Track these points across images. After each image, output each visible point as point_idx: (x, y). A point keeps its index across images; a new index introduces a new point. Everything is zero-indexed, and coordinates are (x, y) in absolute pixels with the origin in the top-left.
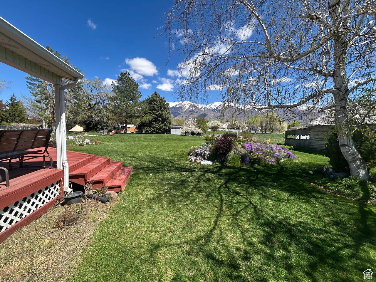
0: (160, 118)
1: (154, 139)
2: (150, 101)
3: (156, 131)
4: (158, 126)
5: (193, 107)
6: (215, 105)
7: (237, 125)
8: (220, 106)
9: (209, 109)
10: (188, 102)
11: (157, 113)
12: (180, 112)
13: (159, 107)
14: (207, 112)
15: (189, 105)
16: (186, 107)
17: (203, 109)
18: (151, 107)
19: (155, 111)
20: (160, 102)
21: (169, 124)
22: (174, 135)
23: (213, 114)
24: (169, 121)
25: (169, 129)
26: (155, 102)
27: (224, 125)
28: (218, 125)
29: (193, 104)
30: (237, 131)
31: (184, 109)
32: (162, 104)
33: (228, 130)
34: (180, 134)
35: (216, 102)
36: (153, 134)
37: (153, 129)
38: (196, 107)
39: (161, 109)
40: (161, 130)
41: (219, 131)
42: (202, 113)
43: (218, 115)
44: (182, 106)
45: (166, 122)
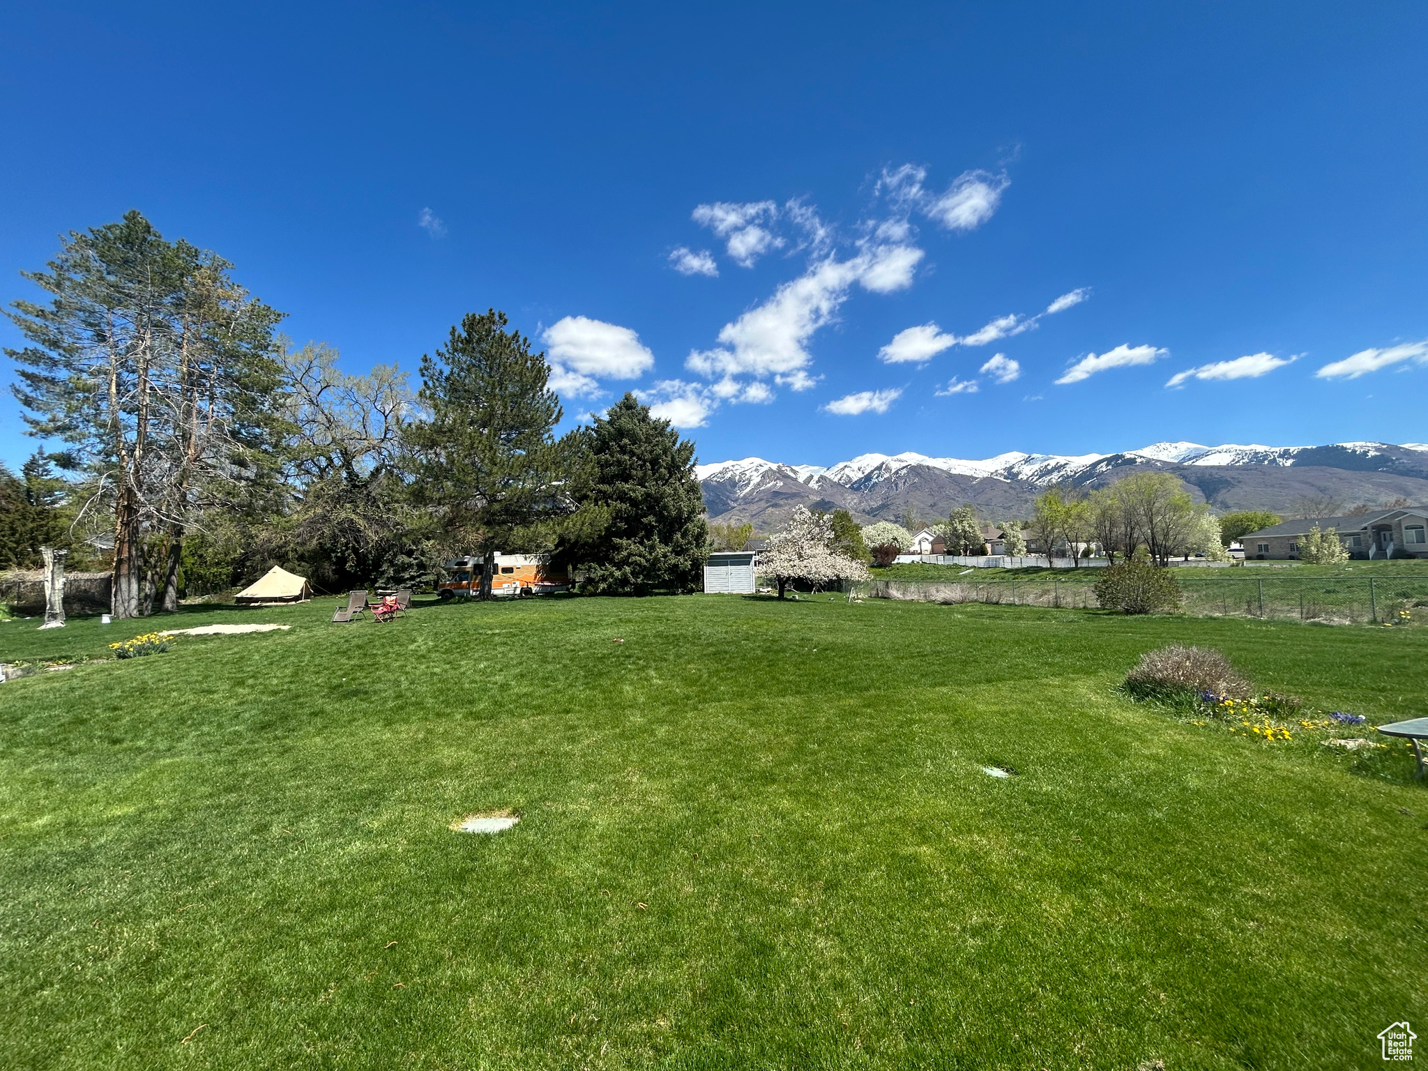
0: (651, 518)
2: (603, 440)
3: (633, 580)
4: (640, 556)
5: (778, 479)
6: (859, 465)
7: (976, 537)
8: (879, 468)
9: (839, 484)
10: (758, 461)
11: (634, 491)
12: (728, 497)
13: (645, 461)
14: (831, 496)
15: (762, 470)
16: (750, 480)
17: (813, 485)
18: (608, 464)
19: (627, 482)
20: (648, 441)
21: (698, 546)
22: (722, 595)
23: (853, 499)
24: (697, 530)
25: (698, 569)
26: (626, 441)
27: (917, 540)
28: (895, 539)
29: (774, 467)
30: (980, 561)
31: (741, 488)
32: (659, 451)
33: (941, 560)
34: (752, 590)
35: (862, 454)
36: (617, 599)
37: (618, 574)
38: (788, 477)
39: (654, 474)
40: (659, 577)
41: (902, 565)
42: (811, 497)
43: (874, 504)
44: (737, 478)
45: (679, 536)
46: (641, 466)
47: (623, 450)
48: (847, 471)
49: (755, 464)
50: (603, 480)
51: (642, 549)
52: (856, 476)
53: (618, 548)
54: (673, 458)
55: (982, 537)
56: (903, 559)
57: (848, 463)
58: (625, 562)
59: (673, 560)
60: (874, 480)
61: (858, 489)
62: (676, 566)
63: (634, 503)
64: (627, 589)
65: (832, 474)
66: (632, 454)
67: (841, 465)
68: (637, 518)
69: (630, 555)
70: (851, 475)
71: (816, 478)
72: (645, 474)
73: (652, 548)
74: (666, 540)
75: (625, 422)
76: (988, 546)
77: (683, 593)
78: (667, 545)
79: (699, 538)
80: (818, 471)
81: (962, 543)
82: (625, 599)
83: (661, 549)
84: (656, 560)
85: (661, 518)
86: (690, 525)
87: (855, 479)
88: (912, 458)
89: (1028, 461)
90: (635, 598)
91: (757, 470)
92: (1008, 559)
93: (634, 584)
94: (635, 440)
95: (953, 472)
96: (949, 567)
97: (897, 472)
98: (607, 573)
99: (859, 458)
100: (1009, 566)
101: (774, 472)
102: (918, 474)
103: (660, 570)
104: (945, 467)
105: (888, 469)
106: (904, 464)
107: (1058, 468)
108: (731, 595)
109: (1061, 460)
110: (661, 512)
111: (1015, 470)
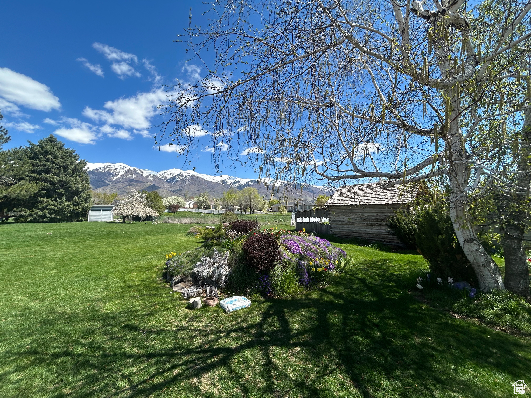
0: (62, 190)
1: (45, 239)
2: (35, 154)
3: (49, 216)
4: (54, 206)
5: (134, 174)
6: (171, 172)
7: (207, 203)
8: (179, 175)
9: (162, 179)
10: (123, 165)
11: (53, 178)
12: (106, 180)
13: (60, 167)
14: (158, 183)
15: (126, 169)
16: (119, 173)
17: (150, 178)
18: (37, 165)
19: (49, 174)
20: (62, 157)
21: (86, 202)
22: (97, 222)
23: (167, 186)
24: (86, 196)
25: (86, 211)
26: (49, 156)
27: (187, 204)
28: (179, 203)
29: (132, 168)
30: (207, 211)
31: (114, 176)
32: (68, 162)
33: (194, 210)
34: (112, 220)
35: (172, 169)
36: (39, 224)
37: (40, 213)
38: (139, 174)
39: (65, 172)
40: (64, 214)
41: (181, 212)
42: (149, 183)
43: (176, 189)
44: (112, 171)
45: (77, 198)
46: (58, 168)
47: (48, 160)
48: (165, 174)
49: (122, 166)
50: (34, 172)
51: (55, 203)
52: (169, 177)
53: (41, 202)
54: (76, 166)
55: (209, 203)
56: (182, 210)
57: (166, 171)
58: (45, 208)
59: (72, 208)
60: (177, 179)
61: (170, 182)
62: (74, 210)
63: (52, 183)
64: (45, 220)
65: (159, 175)
66: (53, 162)
67: (163, 172)
68: (54, 190)
69: (47, 205)
70: (167, 176)
71: (152, 175)
72: (60, 172)
73: (61, 203)
74: (69, 199)
75: (49, 148)
76: (211, 206)
77: (77, 221)
78: (69, 201)
79: (87, 200)
80: (153, 173)
81: (203, 205)
82: (44, 224)
83: (66, 203)
84: (64, 207)
85: (67, 190)
86: (83, 194)
87: (169, 178)
88: (192, 173)
89: (230, 178)
90: (50, 223)
91: (123, 169)
92: (215, 211)
93: (49, 217)
94: (55, 156)
95: (206, 179)
96: (197, 213)
97: (185, 177)
98: (33, 213)
99: (171, 170)
100: (215, 213)
101: (132, 171)
102: (194, 179)
103: (65, 211)
104: (203, 177)
105: (182, 175)
106: (189, 174)
107: (238, 182)
108: (101, 222)
109: (239, 179)
110: (67, 188)
111: (226, 181)
